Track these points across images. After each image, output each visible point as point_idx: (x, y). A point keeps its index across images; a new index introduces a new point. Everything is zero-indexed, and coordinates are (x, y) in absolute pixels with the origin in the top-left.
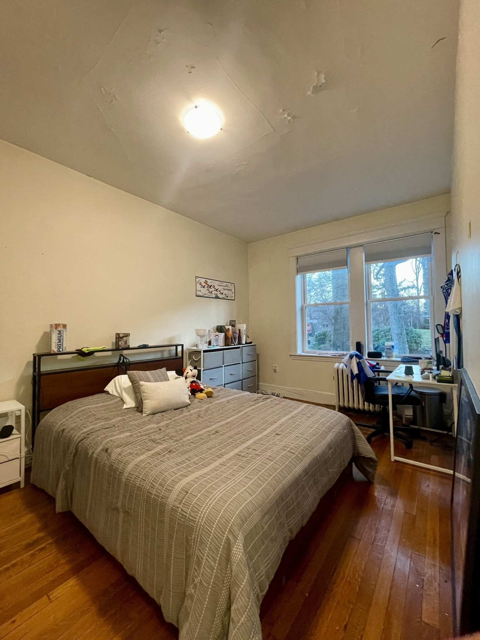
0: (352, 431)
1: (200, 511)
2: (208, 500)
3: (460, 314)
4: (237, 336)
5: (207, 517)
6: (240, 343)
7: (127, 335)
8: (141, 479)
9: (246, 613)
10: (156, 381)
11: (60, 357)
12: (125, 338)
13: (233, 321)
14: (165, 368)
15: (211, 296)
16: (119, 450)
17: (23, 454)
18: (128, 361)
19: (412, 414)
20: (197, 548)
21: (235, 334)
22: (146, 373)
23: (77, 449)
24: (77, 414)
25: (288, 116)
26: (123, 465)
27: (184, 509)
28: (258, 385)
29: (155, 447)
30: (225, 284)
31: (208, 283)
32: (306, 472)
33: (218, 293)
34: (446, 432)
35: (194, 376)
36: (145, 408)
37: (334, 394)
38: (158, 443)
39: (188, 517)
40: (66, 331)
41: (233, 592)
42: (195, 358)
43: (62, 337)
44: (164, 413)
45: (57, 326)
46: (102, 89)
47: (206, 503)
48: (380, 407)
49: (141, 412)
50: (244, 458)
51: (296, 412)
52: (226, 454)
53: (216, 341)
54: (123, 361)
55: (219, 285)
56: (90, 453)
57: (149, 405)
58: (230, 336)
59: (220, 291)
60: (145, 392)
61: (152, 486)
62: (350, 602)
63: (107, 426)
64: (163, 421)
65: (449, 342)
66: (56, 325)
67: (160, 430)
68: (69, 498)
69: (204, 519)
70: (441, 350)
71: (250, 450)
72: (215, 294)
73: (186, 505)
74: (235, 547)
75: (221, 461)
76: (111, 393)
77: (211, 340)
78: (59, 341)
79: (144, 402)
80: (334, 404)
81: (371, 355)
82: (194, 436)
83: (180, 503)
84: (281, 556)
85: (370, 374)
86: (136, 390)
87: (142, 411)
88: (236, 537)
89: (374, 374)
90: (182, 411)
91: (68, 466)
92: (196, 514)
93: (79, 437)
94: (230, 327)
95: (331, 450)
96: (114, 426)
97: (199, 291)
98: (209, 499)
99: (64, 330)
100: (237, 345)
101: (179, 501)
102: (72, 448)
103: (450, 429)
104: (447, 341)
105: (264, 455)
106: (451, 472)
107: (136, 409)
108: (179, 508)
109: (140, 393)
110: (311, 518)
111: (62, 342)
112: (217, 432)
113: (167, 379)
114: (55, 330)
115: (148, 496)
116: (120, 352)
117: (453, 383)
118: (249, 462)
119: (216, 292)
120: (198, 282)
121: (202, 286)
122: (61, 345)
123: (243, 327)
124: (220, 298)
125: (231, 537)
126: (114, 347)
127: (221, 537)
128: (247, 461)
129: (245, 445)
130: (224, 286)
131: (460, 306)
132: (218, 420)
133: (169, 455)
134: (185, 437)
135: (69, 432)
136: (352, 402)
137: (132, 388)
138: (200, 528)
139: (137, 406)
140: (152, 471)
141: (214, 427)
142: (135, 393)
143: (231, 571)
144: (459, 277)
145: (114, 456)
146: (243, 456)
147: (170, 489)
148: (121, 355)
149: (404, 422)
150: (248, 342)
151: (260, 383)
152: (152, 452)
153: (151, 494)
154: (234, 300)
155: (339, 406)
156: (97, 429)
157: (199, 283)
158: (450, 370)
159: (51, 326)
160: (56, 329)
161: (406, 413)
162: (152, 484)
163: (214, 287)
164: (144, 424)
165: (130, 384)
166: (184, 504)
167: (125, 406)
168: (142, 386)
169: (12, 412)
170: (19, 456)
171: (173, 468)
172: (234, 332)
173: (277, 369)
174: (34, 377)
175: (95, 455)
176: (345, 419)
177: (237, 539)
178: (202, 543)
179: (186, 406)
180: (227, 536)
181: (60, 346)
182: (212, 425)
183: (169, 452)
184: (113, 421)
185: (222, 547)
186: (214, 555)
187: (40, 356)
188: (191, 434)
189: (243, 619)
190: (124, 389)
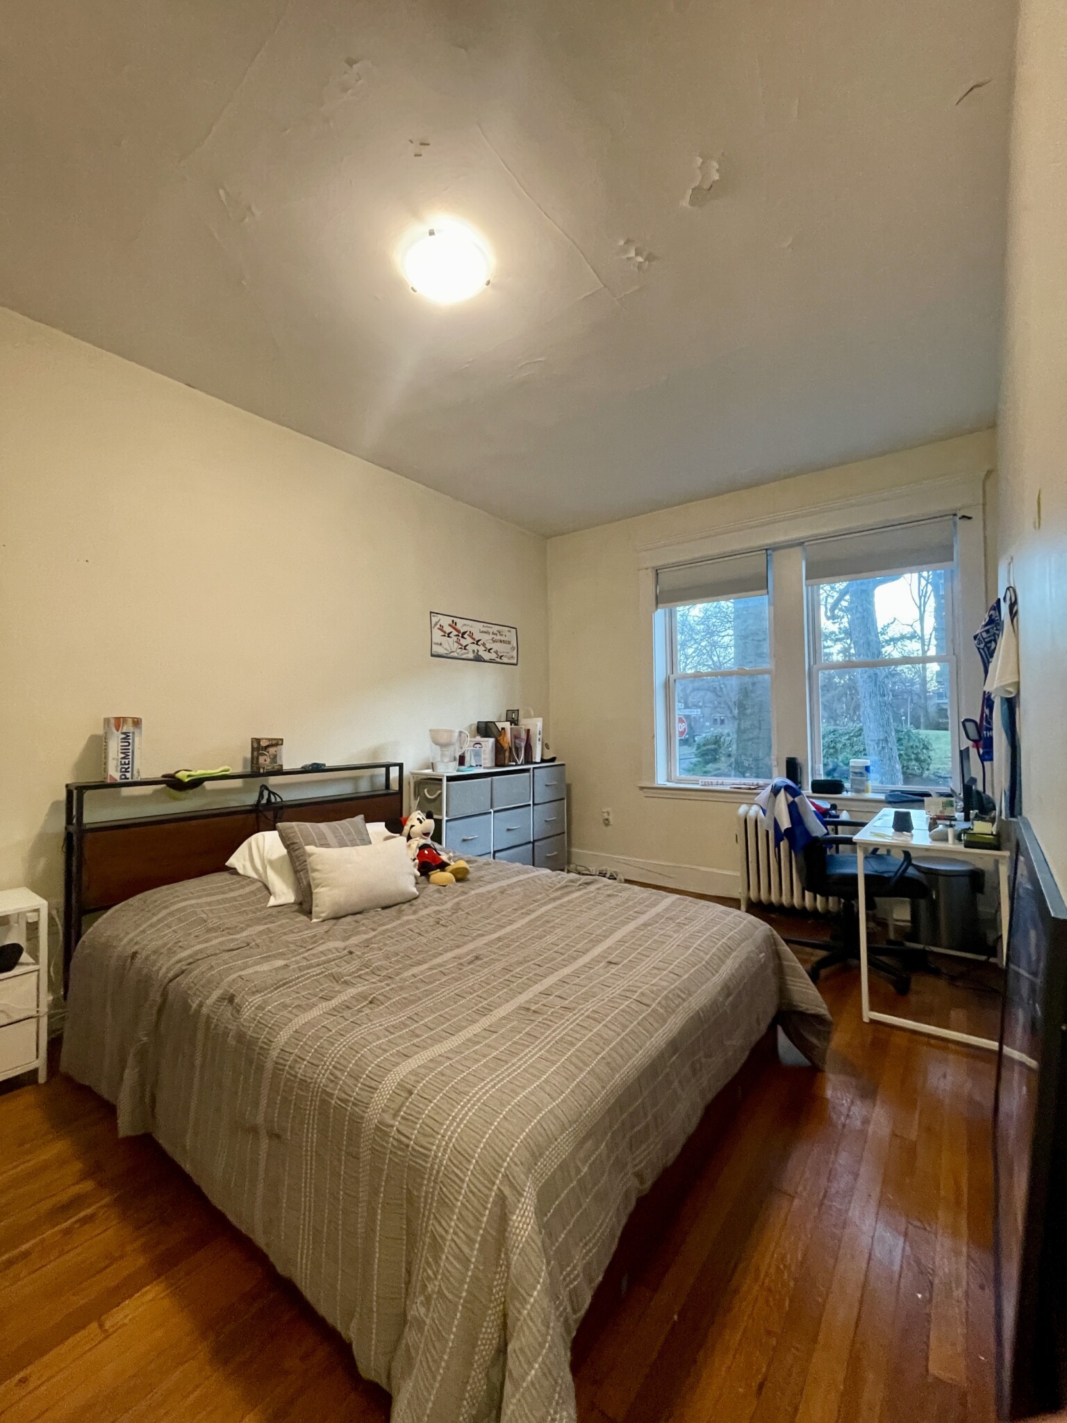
0: (777, 955)
1: (438, 1133)
2: (456, 1110)
3: (1014, 697)
4: (523, 745)
5: (454, 1145)
6: (528, 760)
7: (278, 743)
8: (308, 1062)
9: (540, 1359)
10: (342, 844)
11: (126, 791)
12: (272, 750)
13: (513, 711)
14: (362, 816)
15: (464, 657)
16: (257, 999)
17: (44, 1009)
18: (279, 800)
19: (908, 917)
20: (432, 1216)
21: (517, 741)
22: (319, 828)
23: (165, 994)
24: (164, 918)
25: (637, 254)
26: (268, 1033)
27: (402, 1128)
28: (569, 853)
29: (340, 992)
30: (496, 628)
31: (458, 627)
32: (674, 1046)
33: (481, 648)
34: (983, 958)
35: (426, 834)
36: (317, 906)
37: (738, 874)
38: (345, 982)
39: (413, 1149)
40: (141, 733)
41: (512, 1312)
42: (428, 792)
43: (130, 747)
44: (359, 916)
45: (119, 722)
46: (221, 192)
47: (453, 1117)
48: (839, 902)
49: (309, 913)
50: (537, 1015)
51: (652, 912)
52: (496, 1008)
53: (475, 756)
54: (269, 800)
55: (482, 632)
56: (194, 1006)
57: (325, 898)
58: (506, 746)
59: (484, 645)
60: (315, 870)
61: (332, 1078)
62: (769, 1333)
63: (232, 946)
64: (358, 933)
65: (991, 759)
66: (118, 719)
67: (351, 953)
68: (148, 1103)
69: (449, 1151)
70: (973, 775)
71: (551, 997)
72: (474, 651)
73: (407, 1119)
74: (518, 1211)
75: (485, 1022)
76: (241, 871)
77: (464, 753)
78: (123, 755)
79: (315, 891)
80: (736, 895)
81: (819, 787)
82: (425, 966)
83: (395, 1116)
84: (618, 1233)
85: (817, 829)
86: (297, 865)
87: (311, 913)
88: (517, 1191)
89: (826, 828)
90: (400, 911)
91: (146, 1035)
92: (432, 1140)
93: (169, 970)
94: (507, 725)
95: (731, 998)
96: (248, 945)
97: (437, 644)
98: (459, 1107)
99: (137, 731)
100: (521, 765)
101: (392, 1111)
102: (155, 996)
103: (993, 950)
104: (986, 757)
105: (582, 1009)
106: (994, 1045)
107: (296, 907)
108: (392, 1126)
109: (305, 870)
110: (685, 1148)
111: (130, 757)
112: (477, 958)
113: (366, 841)
114: (115, 731)
115: (323, 1101)
116: (261, 780)
117: (998, 848)
118: (548, 1025)
119: (475, 647)
120: (436, 624)
121: (445, 632)
122: (128, 764)
123: (536, 725)
124: (485, 661)
125: (507, 1191)
126: (249, 770)
127: (487, 1192)
128: (545, 1022)
129: (538, 988)
130: (493, 633)
131: (1016, 680)
132: (479, 932)
133: (371, 1009)
134: (406, 968)
135: (147, 958)
136: (777, 891)
137: (287, 859)
138: (438, 1172)
139: (301, 899)
140: (333, 1044)
141: (471, 946)
142: (296, 872)
143: (508, 1267)
144: (1013, 614)
145: (247, 1013)
146: (534, 1011)
147: (373, 1084)
148: (264, 787)
149: (892, 936)
150: (545, 758)
151: (574, 850)
152: (334, 1003)
153: (331, 1095)
154: (516, 665)
155: (749, 899)
156: (209, 952)
157: (438, 626)
158: (993, 821)
159: (107, 721)
160: (118, 730)
161: (895, 916)
162: (332, 1074)
163: (471, 635)
164: (315, 940)
165: (284, 851)
166: (403, 1118)
167: (272, 901)
168: (310, 855)
169: (18, 914)
170: (34, 1013)
171: (379, 1038)
172: (516, 737)
173: (610, 818)
174: (69, 837)
175: (204, 1010)
176: (762, 928)
177: (522, 1195)
178: (443, 1202)
179: (409, 901)
180: (499, 1188)
181: (126, 766)
182: (465, 943)
183: (371, 1002)
184: (245, 934)
185: (487, 1212)
186: (471, 1232)
187: (82, 789)
188: (419, 963)
189: (533, 1372)
190: (271, 862)
